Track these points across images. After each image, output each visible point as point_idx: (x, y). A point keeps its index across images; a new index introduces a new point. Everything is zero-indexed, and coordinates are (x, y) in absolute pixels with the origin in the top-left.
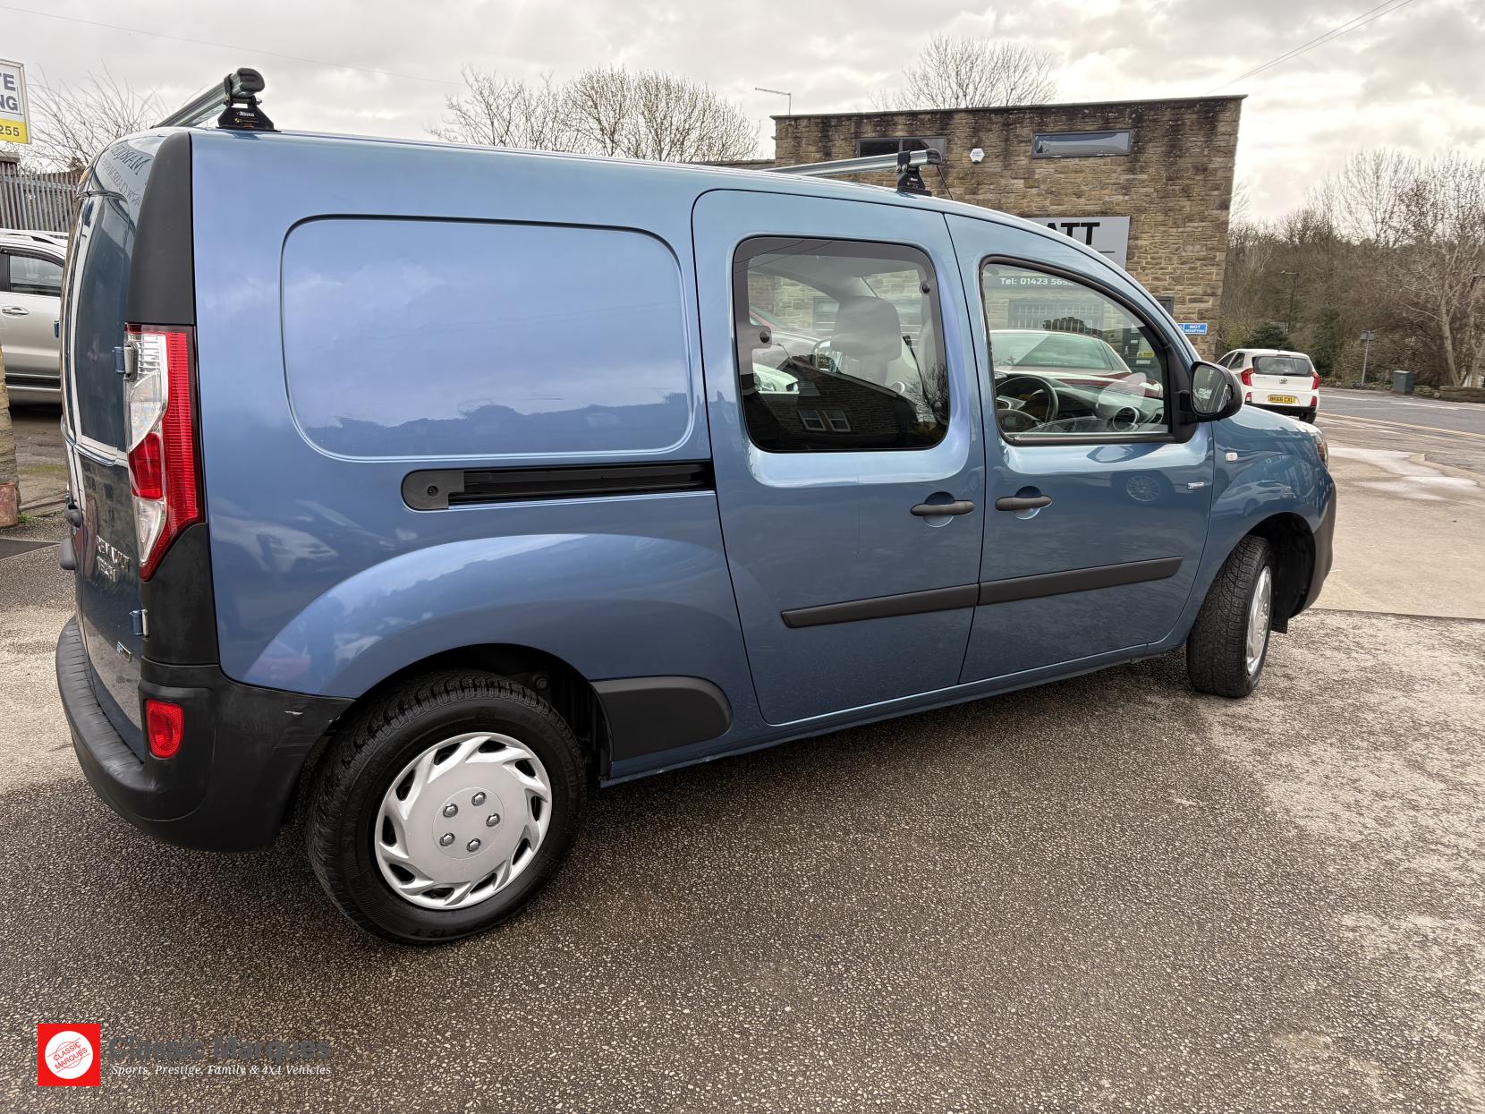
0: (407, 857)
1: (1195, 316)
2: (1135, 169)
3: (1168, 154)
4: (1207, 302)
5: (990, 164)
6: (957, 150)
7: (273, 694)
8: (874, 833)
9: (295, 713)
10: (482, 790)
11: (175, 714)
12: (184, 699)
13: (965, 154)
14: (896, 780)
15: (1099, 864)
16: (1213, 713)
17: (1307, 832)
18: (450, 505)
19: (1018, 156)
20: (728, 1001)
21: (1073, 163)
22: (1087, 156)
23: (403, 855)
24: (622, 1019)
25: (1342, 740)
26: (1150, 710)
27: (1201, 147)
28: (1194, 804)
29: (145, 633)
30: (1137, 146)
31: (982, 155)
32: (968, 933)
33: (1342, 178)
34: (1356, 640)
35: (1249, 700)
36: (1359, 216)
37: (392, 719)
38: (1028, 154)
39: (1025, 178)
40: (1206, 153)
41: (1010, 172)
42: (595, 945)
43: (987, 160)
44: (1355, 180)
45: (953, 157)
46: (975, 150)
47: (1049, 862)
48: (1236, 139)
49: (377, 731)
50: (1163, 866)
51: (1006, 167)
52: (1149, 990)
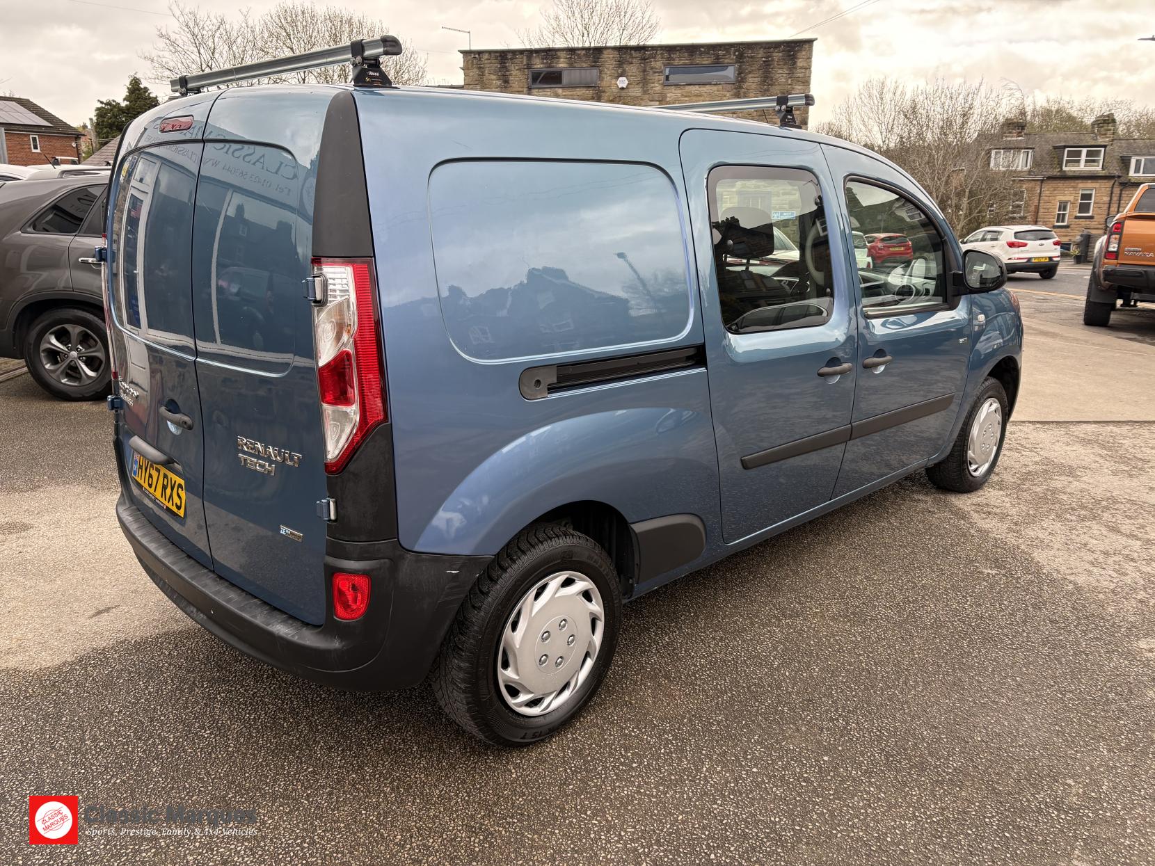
0: (517, 677)
1: (786, 206)
2: (740, 94)
3: (763, 82)
4: (795, 194)
5: (632, 90)
6: (607, 78)
7: (437, 558)
8: (798, 617)
9: (453, 572)
10: (563, 617)
11: (363, 582)
12: (372, 570)
13: (613, 81)
14: (788, 576)
15: (964, 624)
16: (963, 502)
17: (1079, 585)
18: (549, 393)
19: (653, 83)
20: (781, 758)
21: (694, 89)
22: (705, 84)
23: (515, 677)
24: (712, 782)
25: (1058, 516)
26: (922, 505)
27: (786, 78)
28: (998, 573)
29: (333, 517)
30: (741, 77)
31: (627, 82)
32: (912, 686)
33: (858, 99)
34: (1018, 442)
35: (980, 492)
36: (870, 127)
37: (507, 568)
38: (661, 82)
39: (659, 101)
40: (789, 82)
41: (647, 96)
42: (653, 728)
43: (630, 86)
44: (866, 101)
45: (604, 84)
46: (620, 79)
47: (930, 625)
48: (810, 72)
49: (498, 580)
50: (1007, 620)
51: (645, 92)
52: (1056, 711)
